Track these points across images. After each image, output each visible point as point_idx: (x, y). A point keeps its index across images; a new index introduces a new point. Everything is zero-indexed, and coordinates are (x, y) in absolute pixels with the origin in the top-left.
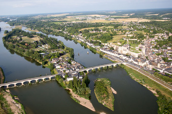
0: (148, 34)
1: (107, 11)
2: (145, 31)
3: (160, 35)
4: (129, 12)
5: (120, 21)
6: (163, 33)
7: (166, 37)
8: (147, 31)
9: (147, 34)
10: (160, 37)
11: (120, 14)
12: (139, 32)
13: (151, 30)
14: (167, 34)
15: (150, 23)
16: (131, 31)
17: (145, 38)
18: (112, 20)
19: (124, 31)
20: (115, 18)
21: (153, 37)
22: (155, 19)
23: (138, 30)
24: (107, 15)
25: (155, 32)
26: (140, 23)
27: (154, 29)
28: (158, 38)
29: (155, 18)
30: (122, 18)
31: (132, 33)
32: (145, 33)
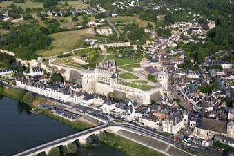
0: (153, 24)
2: (143, 18)
3: (185, 26)
7: (202, 33)
8: (149, 15)
9: (150, 27)
10: (186, 34)
12: (127, 20)
13: (158, 12)
14: (203, 24)
16: (102, 16)
17: (148, 36)
19: (80, 18)
21: (167, 34)
23: (120, 12)
25: (170, 20)
28: (183, 37)
31: (105, 25)
32: (145, 24)
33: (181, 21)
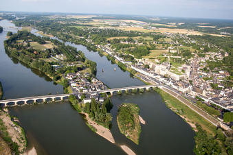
0: (197, 51)
1: (148, 17)
2: (194, 48)
3: (213, 54)
4: (177, 21)
5: (163, 31)
6: (217, 52)
7: (220, 58)
8: (196, 47)
9: (195, 52)
10: (212, 57)
11: (165, 22)
12: (186, 48)
13: (202, 46)
14: (223, 54)
15: (203, 37)
16: (175, 45)
17: (193, 56)
18: (153, 30)
19: (166, 45)
20: (157, 27)
21: (204, 56)
22: (211, 32)
23: (185, 45)
24: (147, 22)
25: (207, 50)
26: (188, 36)
27: (206, 46)
28: (210, 58)
29: (211, 31)
30: (167, 27)
31: (176, 49)
32: (194, 50)
33: (212, 51)
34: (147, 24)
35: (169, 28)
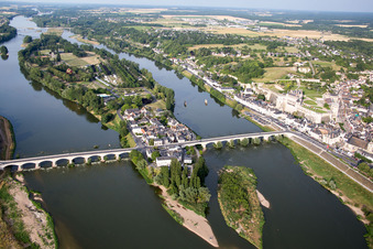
0: (345, 69)
1: (253, 10)
2: (338, 64)
3: (372, 74)
4: (301, 16)
5: (282, 34)
8: (344, 62)
9: (342, 71)
11: (280, 19)
12: (325, 64)
13: (353, 61)
15: (350, 44)
16: (306, 59)
17: (338, 78)
18: (262, 32)
19: (290, 59)
20: (270, 27)
21: (356, 78)
22: (360, 36)
23: (322, 58)
24: (253, 18)
25: (360, 67)
26: (325, 43)
27: (359, 60)
28: (367, 82)
29: (360, 33)
30: (286, 28)
31: (307, 65)
32: (339, 68)
33: (370, 69)
34: (251, 23)
35: (288, 28)
